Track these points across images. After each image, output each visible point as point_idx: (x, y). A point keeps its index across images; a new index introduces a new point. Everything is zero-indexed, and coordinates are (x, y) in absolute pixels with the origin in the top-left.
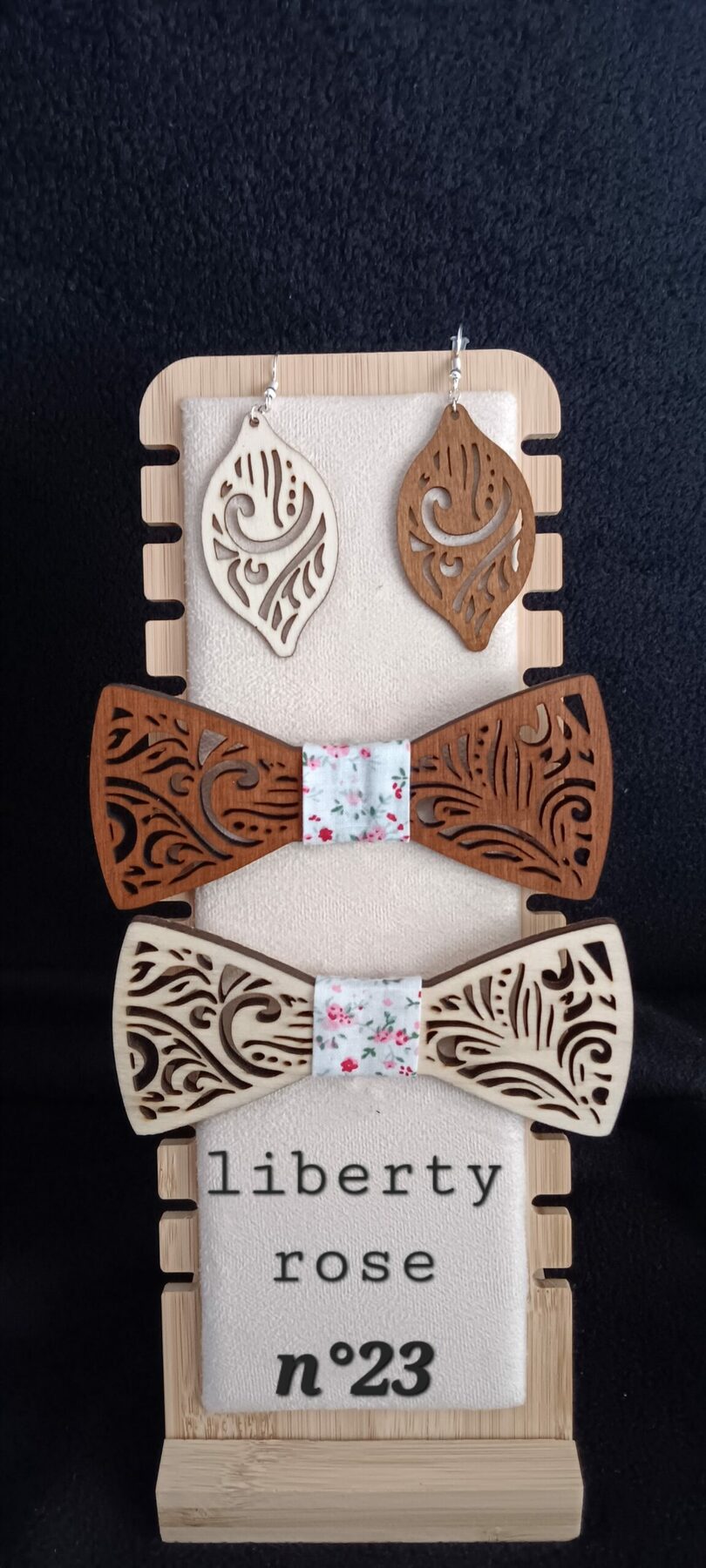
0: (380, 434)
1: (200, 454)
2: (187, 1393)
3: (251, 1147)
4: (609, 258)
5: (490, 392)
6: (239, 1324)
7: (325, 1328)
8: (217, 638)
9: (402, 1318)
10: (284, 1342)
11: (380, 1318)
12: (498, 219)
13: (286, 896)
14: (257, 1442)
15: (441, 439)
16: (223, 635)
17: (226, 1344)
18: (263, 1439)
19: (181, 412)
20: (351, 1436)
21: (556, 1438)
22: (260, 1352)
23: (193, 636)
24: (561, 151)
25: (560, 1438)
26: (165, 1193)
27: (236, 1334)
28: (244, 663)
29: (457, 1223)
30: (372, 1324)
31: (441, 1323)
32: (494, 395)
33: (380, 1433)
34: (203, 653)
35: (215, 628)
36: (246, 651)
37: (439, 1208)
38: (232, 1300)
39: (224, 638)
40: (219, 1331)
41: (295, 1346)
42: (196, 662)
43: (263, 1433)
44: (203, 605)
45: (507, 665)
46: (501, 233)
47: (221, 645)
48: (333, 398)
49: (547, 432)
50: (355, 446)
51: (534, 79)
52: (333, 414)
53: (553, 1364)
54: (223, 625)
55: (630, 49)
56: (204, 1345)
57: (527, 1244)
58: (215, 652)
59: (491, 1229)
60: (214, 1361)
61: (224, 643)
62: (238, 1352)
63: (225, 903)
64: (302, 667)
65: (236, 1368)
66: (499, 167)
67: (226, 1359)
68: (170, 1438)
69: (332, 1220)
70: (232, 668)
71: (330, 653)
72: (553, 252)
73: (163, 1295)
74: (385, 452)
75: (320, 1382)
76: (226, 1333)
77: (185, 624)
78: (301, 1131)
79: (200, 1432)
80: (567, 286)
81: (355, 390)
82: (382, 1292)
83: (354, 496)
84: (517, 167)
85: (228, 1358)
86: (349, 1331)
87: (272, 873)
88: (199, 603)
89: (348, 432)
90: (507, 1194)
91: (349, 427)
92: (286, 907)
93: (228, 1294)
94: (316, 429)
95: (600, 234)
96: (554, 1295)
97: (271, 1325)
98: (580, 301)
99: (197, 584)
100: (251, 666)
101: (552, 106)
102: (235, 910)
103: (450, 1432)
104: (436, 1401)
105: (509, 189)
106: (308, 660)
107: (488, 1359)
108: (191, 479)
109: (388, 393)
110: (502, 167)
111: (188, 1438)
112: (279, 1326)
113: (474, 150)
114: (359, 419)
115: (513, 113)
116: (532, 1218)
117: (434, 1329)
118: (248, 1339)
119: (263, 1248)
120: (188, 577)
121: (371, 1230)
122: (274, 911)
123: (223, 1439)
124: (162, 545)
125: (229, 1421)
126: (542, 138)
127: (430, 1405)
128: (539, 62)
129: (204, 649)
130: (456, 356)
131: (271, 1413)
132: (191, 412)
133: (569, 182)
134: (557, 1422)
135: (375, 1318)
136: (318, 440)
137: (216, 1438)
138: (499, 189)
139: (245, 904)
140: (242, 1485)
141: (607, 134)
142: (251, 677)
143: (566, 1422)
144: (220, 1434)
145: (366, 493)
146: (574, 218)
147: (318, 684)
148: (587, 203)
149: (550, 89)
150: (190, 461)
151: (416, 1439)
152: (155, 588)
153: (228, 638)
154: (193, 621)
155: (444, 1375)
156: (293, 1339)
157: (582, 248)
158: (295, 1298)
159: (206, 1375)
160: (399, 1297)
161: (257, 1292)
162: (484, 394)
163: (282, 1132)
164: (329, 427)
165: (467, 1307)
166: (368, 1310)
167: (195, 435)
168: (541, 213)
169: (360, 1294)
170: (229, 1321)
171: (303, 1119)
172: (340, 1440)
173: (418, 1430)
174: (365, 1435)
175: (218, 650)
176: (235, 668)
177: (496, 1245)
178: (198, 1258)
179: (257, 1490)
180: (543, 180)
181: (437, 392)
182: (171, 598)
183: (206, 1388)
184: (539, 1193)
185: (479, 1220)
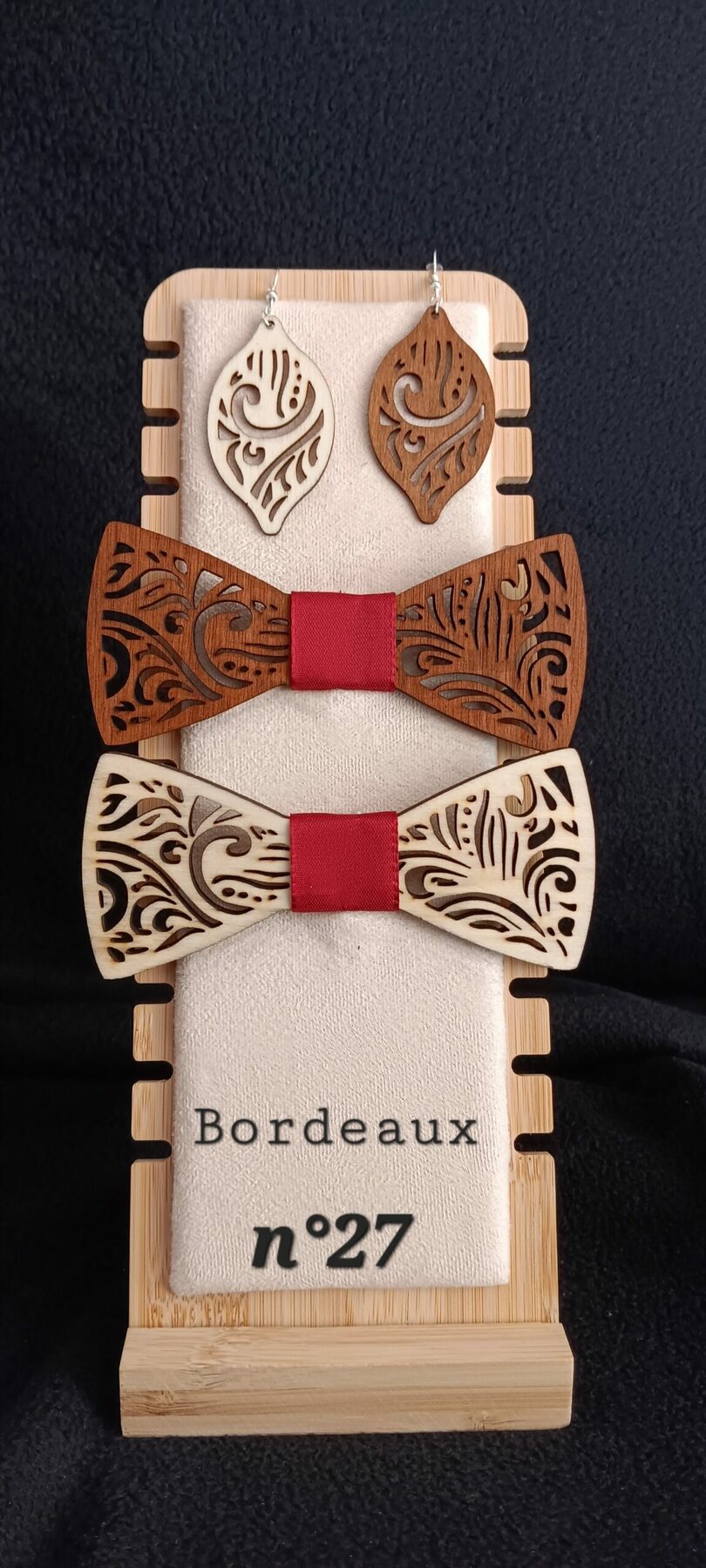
0: (366, 332)
1: (199, 344)
2: (153, 1277)
3: (231, 999)
4: (565, 251)
5: (464, 302)
6: (213, 1189)
7: (303, 1194)
8: (211, 507)
9: (382, 1181)
10: (259, 1209)
11: (359, 1181)
12: (470, 216)
13: (271, 750)
14: (227, 1329)
15: (420, 333)
16: (217, 504)
17: (198, 1213)
18: (233, 1326)
19: (183, 312)
20: (327, 1322)
21: (542, 1321)
22: (234, 1222)
23: (187, 506)
24: (524, 159)
25: (547, 1321)
26: (140, 1054)
27: (209, 1201)
28: (236, 531)
29: (438, 1077)
30: (351, 1187)
31: (422, 1187)
32: (469, 304)
33: (357, 1320)
34: (196, 520)
35: (209, 497)
36: (238, 519)
37: (420, 1062)
38: (206, 1163)
39: (217, 507)
40: (192, 1198)
41: (271, 1214)
42: (189, 528)
43: (234, 1321)
44: (198, 476)
45: (483, 538)
46: (473, 229)
47: (214, 513)
48: (324, 303)
49: (516, 341)
50: (342, 341)
51: (502, 99)
52: (323, 314)
53: (538, 1238)
54: (217, 494)
55: (582, 77)
56: (174, 1217)
57: (507, 1106)
58: (208, 519)
59: (472, 1084)
60: (186, 1232)
61: (216, 512)
62: (211, 1222)
63: (212, 755)
64: (290, 535)
65: (208, 1239)
66: (472, 171)
67: (199, 1230)
68: (134, 1327)
69: (312, 1076)
70: (223, 534)
71: (317, 523)
72: (517, 244)
73: (133, 1166)
74: (370, 347)
75: (295, 1256)
76: (198, 1201)
77: (180, 497)
78: (282, 982)
79: (166, 1320)
80: (529, 273)
81: (342, 297)
82: (361, 1153)
83: (342, 385)
84: (488, 172)
85: (201, 1228)
86: (328, 1196)
87: (258, 727)
88: (194, 475)
89: (336, 330)
90: (487, 1048)
91: (337, 325)
92: (272, 760)
93: (202, 1157)
94: (307, 326)
95: (556, 230)
96: (536, 1163)
97: (246, 1190)
98: (540, 286)
99: (192, 458)
100: (242, 533)
101: (517, 122)
102: (221, 763)
103: (430, 1316)
104: (418, 1275)
105: (480, 190)
106: (296, 529)
107: (471, 1226)
108: (190, 367)
109: (373, 300)
110: (474, 171)
111: (153, 1326)
112: (255, 1192)
113: (451, 157)
114: (347, 319)
115: (485, 127)
116: (512, 1080)
117: (415, 1193)
118: (221, 1205)
119: (241, 1106)
120: (184, 452)
121: (351, 1086)
122: (259, 764)
123: (190, 1327)
124: (160, 428)
125: (197, 1308)
126: (508, 148)
127: (411, 1280)
128: (506, 85)
129: (197, 516)
130: (433, 273)
131: (243, 1295)
132: (192, 310)
133: (530, 187)
134: (542, 1304)
135: (354, 1181)
136: (310, 336)
137: (183, 1326)
138: (472, 189)
139: (231, 757)
140: (212, 1362)
141: (561, 147)
142: (242, 543)
143: (552, 1303)
144: (187, 1322)
145: (352, 382)
146: (535, 216)
147: (305, 550)
148: (545, 204)
149: (515, 108)
150: (190, 351)
151: (396, 1324)
152: (152, 466)
153: (221, 507)
154: (188, 492)
155: (425, 1244)
156: (269, 1205)
157: (541, 242)
158: (272, 1161)
159: (173, 1253)
160: (379, 1157)
161: (233, 1153)
162: (459, 303)
163: (262, 984)
164: (319, 325)
165: (449, 1169)
166: (347, 1173)
167: (196, 329)
168: (507, 210)
169: (339, 1154)
170: (202, 1186)
171: (284, 971)
172: (316, 1326)
173: (397, 1315)
174: (342, 1320)
175: (211, 517)
176: (227, 534)
177: (477, 1102)
178: (172, 1120)
179: (228, 1366)
180: (509, 183)
181: (416, 300)
182: (167, 475)
183: (175, 1265)
184: (519, 1053)
185: (460, 1075)
